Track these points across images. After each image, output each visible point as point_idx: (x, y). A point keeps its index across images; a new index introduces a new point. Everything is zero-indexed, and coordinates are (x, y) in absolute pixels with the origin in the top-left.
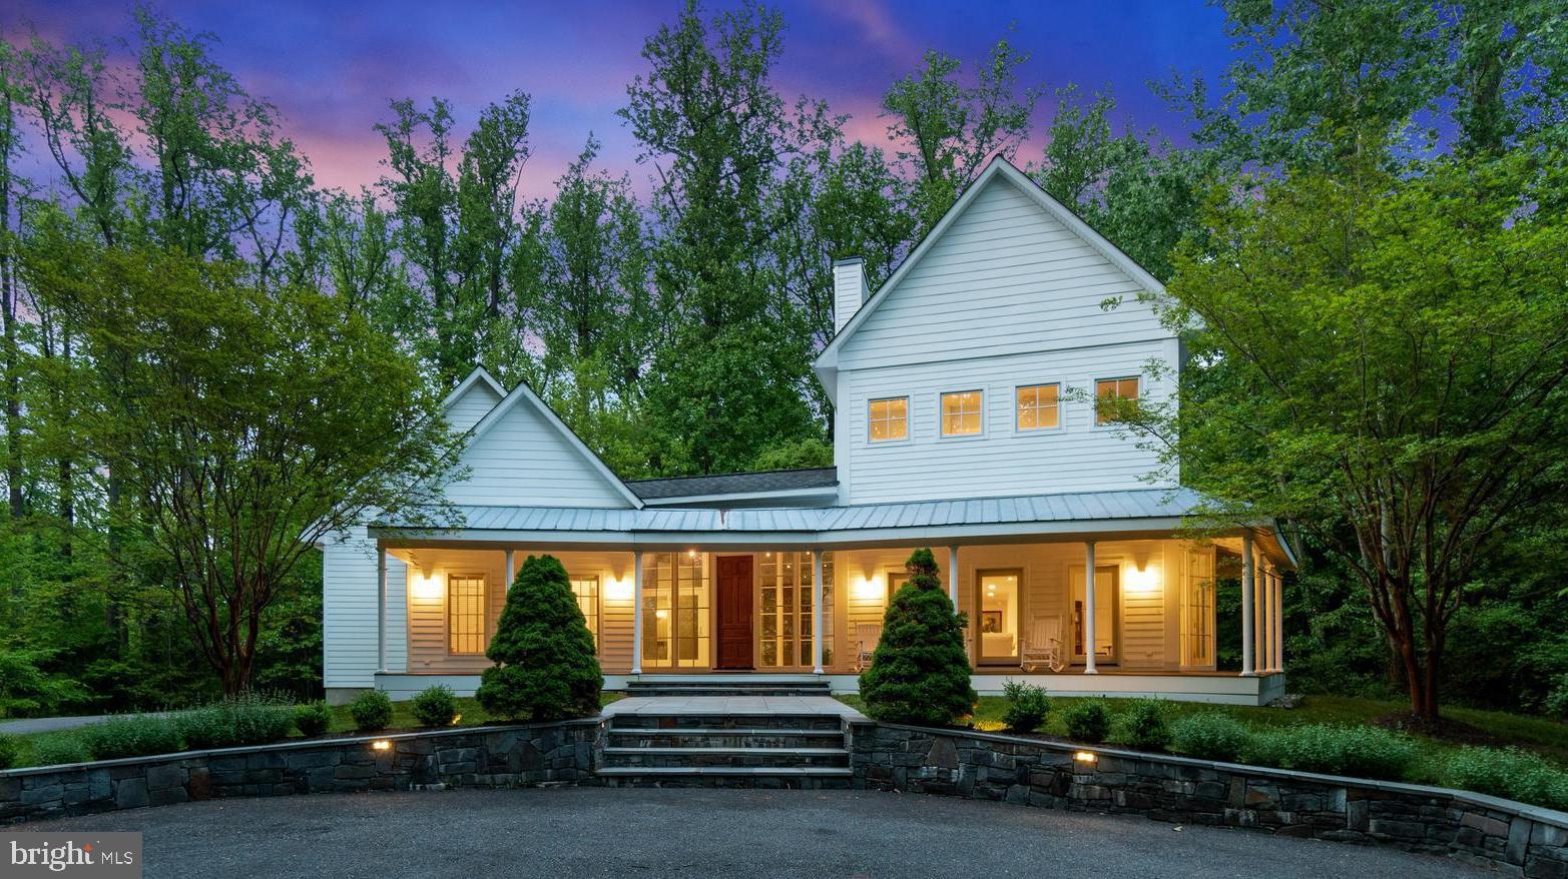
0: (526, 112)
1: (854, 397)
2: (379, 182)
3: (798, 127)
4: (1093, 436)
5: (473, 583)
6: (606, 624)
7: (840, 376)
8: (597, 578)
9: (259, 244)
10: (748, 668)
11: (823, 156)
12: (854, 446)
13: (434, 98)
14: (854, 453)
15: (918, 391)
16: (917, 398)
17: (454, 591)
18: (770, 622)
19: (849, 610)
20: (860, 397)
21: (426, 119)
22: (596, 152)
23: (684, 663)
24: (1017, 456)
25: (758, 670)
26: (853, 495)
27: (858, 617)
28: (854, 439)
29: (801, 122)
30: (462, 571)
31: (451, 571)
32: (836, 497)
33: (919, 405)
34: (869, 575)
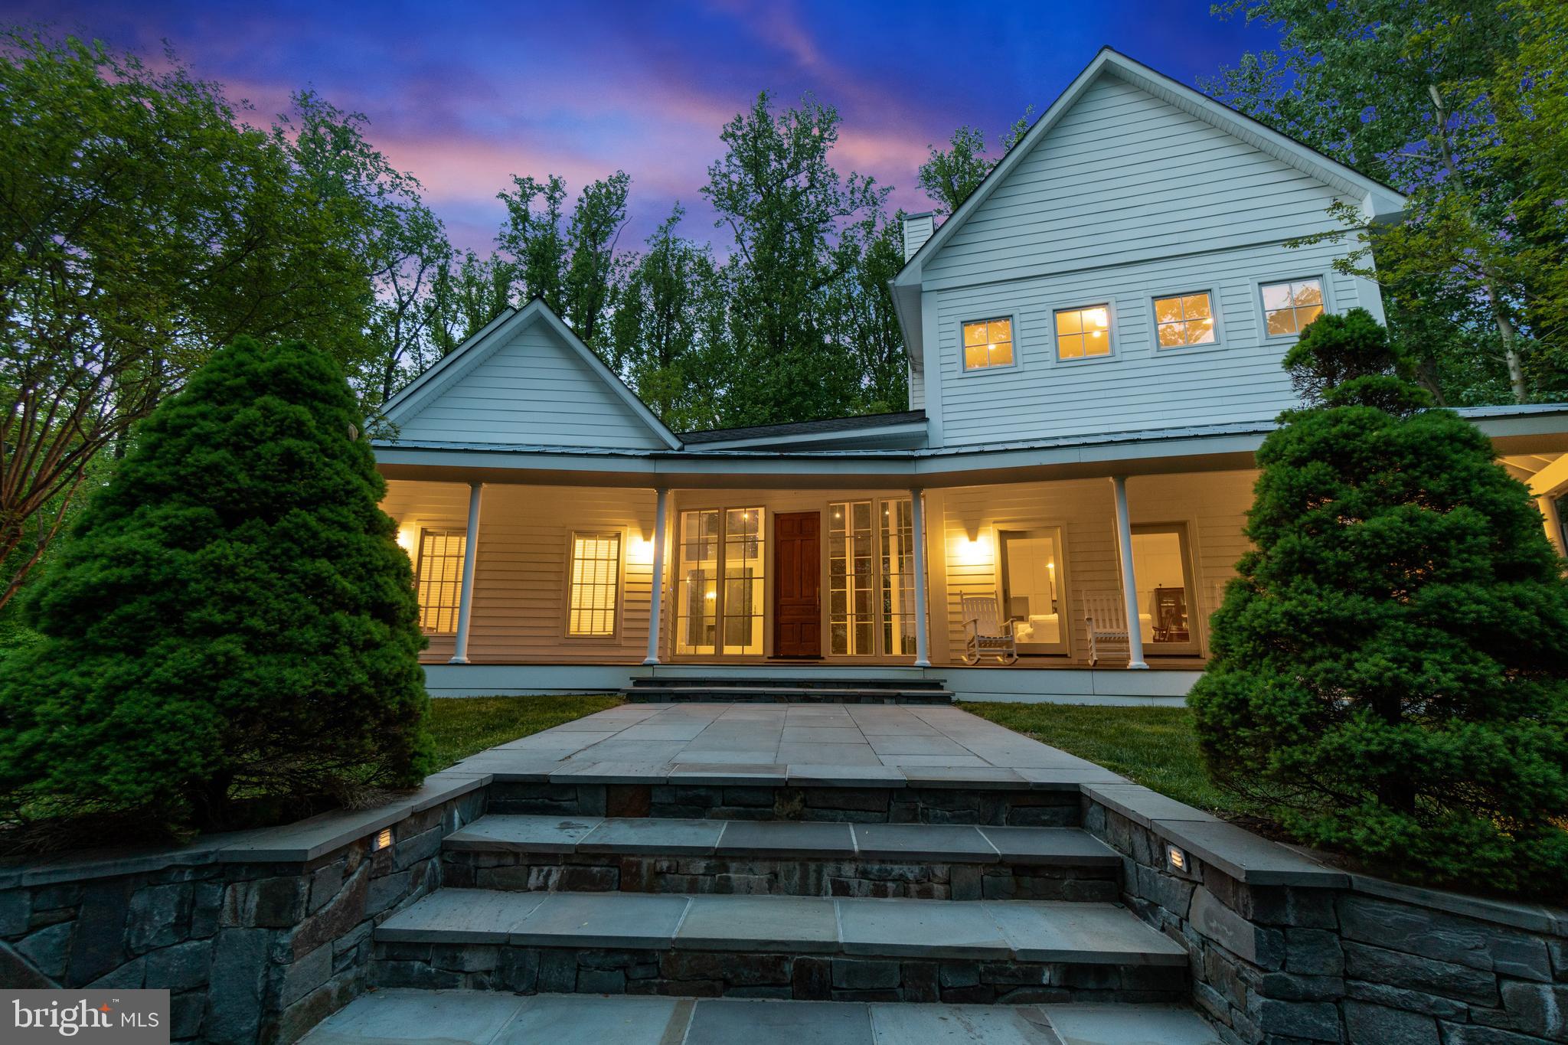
0: (626, 188)
1: (943, 320)
2: (498, 237)
3: (850, 196)
4: (1266, 351)
5: (454, 541)
6: (626, 596)
7: (925, 297)
8: (618, 536)
9: (398, 292)
10: (813, 657)
11: (869, 226)
12: (946, 376)
13: (551, 176)
14: (946, 384)
15: (1023, 310)
16: (1025, 318)
17: (427, 551)
18: (839, 601)
19: (948, 580)
20: (952, 319)
21: (541, 189)
22: (681, 217)
23: (730, 650)
24: (1162, 379)
25: (828, 660)
26: (948, 434)
27: (965, 589)
28: (945, 368)
29: (852, 192)
30: (442, 524)
31: (425, 524)
32: (925, 436)
33: (1025, 326)
34: (973, 534)
